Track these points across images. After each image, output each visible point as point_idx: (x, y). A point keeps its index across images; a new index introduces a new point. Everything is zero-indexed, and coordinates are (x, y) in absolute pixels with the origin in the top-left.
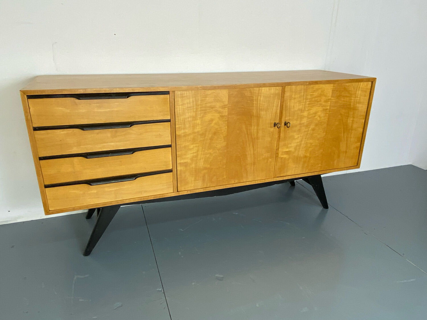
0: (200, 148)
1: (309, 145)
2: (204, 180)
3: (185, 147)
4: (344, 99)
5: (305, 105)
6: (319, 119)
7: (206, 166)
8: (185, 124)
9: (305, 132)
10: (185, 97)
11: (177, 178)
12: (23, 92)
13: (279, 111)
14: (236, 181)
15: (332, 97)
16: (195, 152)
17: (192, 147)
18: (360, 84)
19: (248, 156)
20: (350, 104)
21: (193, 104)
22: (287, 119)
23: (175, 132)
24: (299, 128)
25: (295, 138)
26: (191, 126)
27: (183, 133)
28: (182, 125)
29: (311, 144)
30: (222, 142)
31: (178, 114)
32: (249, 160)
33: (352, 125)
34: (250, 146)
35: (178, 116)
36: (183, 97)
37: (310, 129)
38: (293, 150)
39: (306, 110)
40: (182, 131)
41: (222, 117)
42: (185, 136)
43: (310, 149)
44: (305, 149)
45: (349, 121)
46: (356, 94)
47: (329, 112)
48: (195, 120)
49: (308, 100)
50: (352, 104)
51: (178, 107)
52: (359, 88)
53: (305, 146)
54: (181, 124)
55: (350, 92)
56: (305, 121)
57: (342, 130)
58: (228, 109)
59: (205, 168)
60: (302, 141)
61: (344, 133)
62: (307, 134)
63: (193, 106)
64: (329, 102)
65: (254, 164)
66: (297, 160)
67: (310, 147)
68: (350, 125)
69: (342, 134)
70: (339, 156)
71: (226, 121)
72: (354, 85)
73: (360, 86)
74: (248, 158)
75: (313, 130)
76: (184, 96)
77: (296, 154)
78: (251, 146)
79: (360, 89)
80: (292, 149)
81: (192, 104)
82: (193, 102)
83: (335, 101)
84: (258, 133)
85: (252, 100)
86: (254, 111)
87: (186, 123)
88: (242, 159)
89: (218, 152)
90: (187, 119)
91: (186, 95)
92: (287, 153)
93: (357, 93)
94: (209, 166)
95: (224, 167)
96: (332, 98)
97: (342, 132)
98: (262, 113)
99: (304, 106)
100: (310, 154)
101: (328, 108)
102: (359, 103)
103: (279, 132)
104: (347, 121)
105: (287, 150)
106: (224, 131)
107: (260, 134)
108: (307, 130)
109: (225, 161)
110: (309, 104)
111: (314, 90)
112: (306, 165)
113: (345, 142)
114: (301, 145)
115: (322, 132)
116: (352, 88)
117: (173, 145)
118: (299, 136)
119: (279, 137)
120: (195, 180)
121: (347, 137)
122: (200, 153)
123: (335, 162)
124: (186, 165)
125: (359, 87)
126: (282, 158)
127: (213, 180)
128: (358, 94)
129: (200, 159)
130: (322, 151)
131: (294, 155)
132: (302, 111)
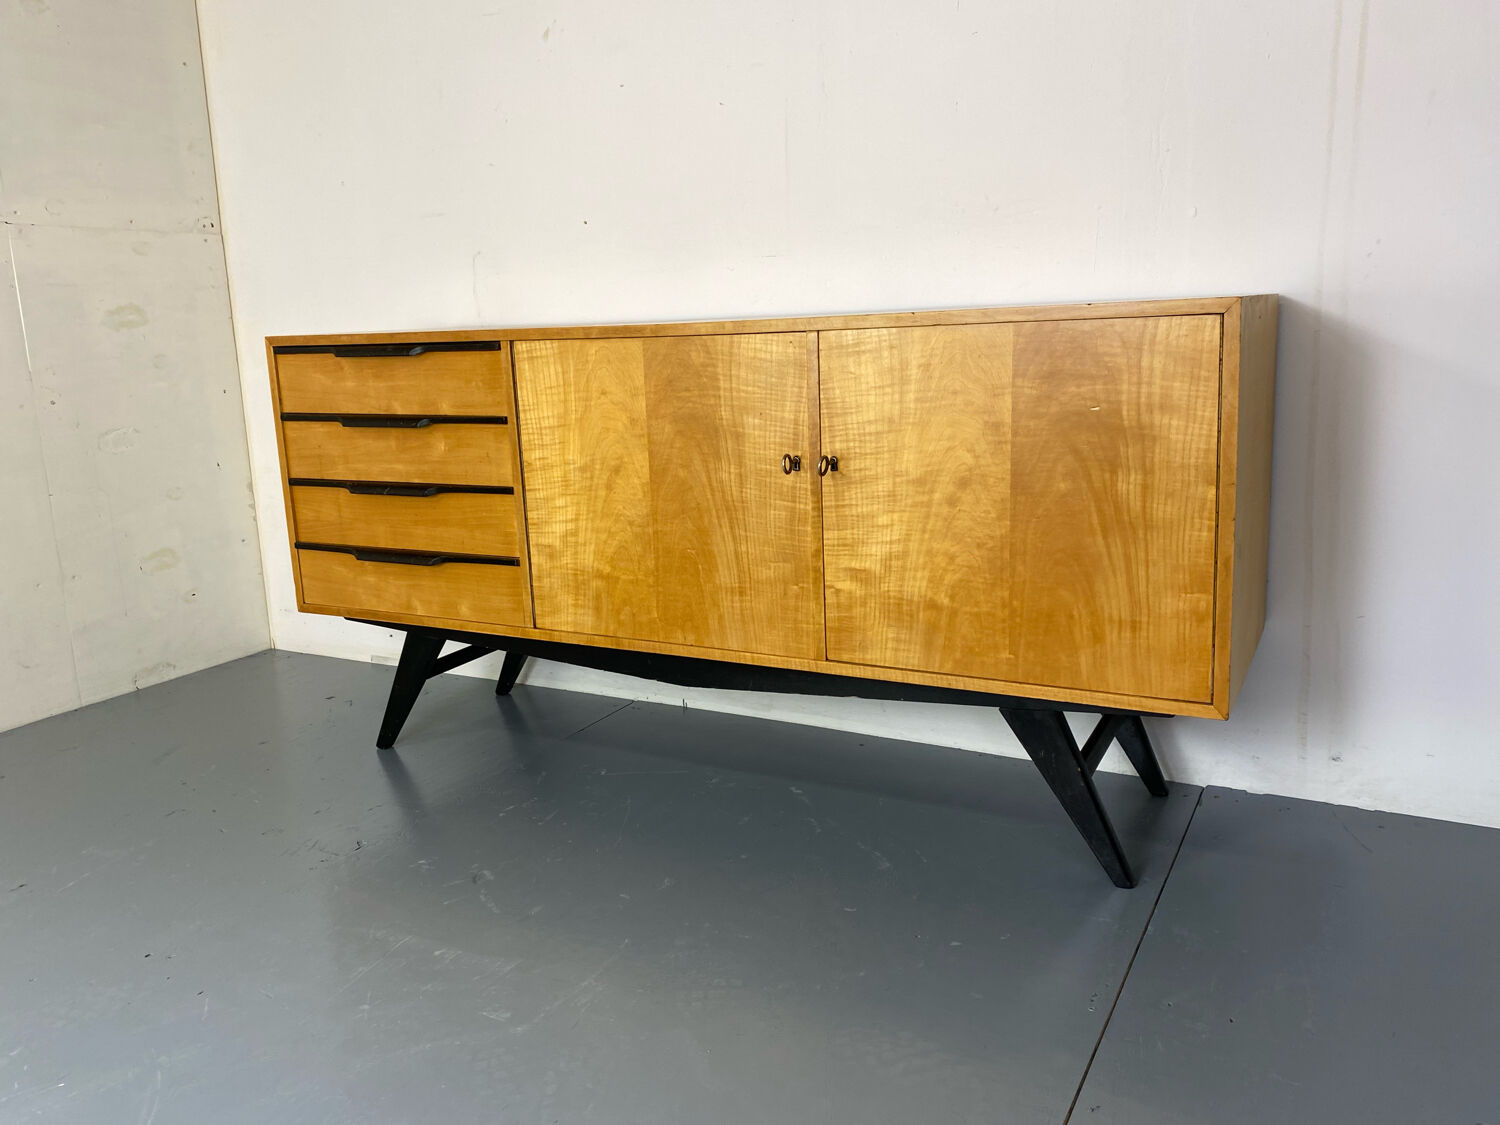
0: (584, 509)
1: (941, 561)
2: (597, 609)
3: (546, 499)
4: (1078, 386)
5: (901, 402)
6: (969, 459)
7: (601, 567)
8: (541, 434)
9: (915, 505)
10: (537, 357)
11: (532, 586)
12: (269, 340)
13: (804, 416)
14: (691, 639)
15: (1015, 376)
16: (572, 520)
17: (560, 502)
18: (1156, 327)
19: (719, 561)
20: (1118, 412)
21: (557, 380)
22: (838, 446)
23: (520, 452)
24: (891, 489)
25: (880, 523)
26: (557, 441)
27: (540, 459)
28: (536, 437)
29: (952, 558)
30: (639, 500)
31: (524, 405)
32: (725, 576)
33: (1144, 507)
34: (721, 526)
35: (525, 411)
36: (532, 358)
37: (937, 496)
38: (878, 566)
39: (908, 424)
40: (537, 454)
41: (633, 421)
42: (543, 468)
43: (949, 578)
44: (927, 573)
45: (1122, 487)
46: (1140, 368)
47: (1015, 433)
48: (564, 425)
49: (913, 387)
50: (1125, 413)
51: (524, 385)
52: (1153, 342)
53: (925, 563)
54: (533, 434)
55: (1107, 359)
56: (909, 462)
57: (1095, 520)
58: (647, 399)
59: (600, 575)
60: (907, 538)
61: (1105, 537)
62: (927, 516)
63: (558, 386)
64: (1003, 394)
65: (742, 593)
66: (899, 611)
67: (945, 570)
68: (1136, 505)
69: (1100, 539)
70: (1098, 638)
71: (643, 436)
72: (1117, 328)
73: (1155, 336)
74: (720, 568)
75: (952, 502)
76: (535, 355)
77: (891, 586)
78: (726, 530)
79: (1160, 348)
80: (873, 565)
81: (553, 377)
82: (557, 373)
83: (1034, 392)
84: (741, 485)
85: (715, 378)
86: (725, 414)
87: (544, 432)
88: (700, 567)
89: (628, 528)
90: (547, 422)
91: (539, 354)
92: (855, 574)
93: (1145, 363)
94: (607, 569)
95: (651, 580)
96: (1019, 382)
97: (1098, 528)
98: (750, 420)
99: (897, 407)
100: (952, 598)
101: (1008, 418)
102: (1166, 407)
103: (818, 493)
104: (1114, 484)
105: (855, 564)
106: (642, 467)
107: (751, 492)
108: (925, 498)
109: (651, 563)
110: (917, 400)
111: (933, 349)
112: (940, 641)
113: (1122, 580)
114: (905, 554)
115: (993, 515)
116: (1115, 344)
117: (518, 489)
118: (896, 516)
119: (819, 509)
120: (575, 606)
121: (1127, 558)
122: (582, 524)
123: (1084, 660)
124: (552, 554)
125: (1148, 337)
126: (838, 591)
127: (622, 617)
128: (1151, 369)
129: (585, 545)
130: (1006, 594)
131: (884, 587)
132: (893, 424)
